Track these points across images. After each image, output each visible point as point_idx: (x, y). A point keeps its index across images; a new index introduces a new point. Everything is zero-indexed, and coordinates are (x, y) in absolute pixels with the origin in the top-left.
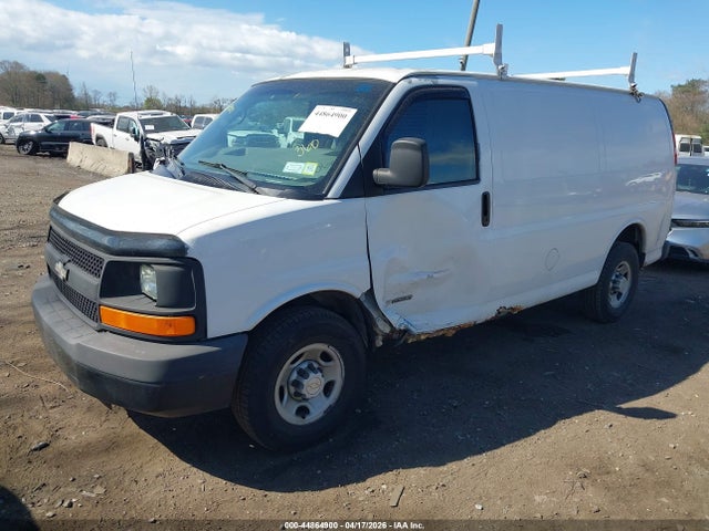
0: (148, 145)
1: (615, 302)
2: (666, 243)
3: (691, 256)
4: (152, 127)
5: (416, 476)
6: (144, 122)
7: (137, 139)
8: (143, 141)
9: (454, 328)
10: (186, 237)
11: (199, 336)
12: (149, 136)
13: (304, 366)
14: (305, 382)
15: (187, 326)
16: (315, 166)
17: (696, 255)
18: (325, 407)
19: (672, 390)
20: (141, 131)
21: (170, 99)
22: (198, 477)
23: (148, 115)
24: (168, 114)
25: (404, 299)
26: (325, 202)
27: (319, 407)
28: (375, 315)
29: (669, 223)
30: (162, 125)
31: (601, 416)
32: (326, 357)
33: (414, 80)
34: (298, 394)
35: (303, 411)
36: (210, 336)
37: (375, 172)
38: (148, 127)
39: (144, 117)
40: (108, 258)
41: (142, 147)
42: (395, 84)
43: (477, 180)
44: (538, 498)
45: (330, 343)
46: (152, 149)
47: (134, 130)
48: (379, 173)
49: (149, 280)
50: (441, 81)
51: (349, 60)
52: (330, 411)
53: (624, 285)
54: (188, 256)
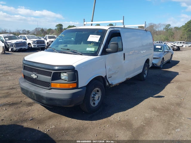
0: (7, 44)
1: (145, 76)
2: (152, 63)
3: (155, 65)
4: (8, 39)
5: (121, 114)
6: (5, 37)
7: (3, 42)
8: (6, 43)
9: (119, 83)
10: (75, 65)
11: (77, 88)
12: (7, 41)
13: (94, 93)
14: (95, 97)
15: (75, 85)
16: (94, 48)
17: (156, 65)
18: (98, 102)
19: (161, 92)
20: (4, 40)
21: (3, 30)
22: (75, 121)
23: (6, 35)
24: (12, 35)
25: (110, 77)
26: (98, 56)
27: (97, 103)
28: (106, 81)
29: (153, 58)
30: (10, 38)
31: (151, 98)
32: (98, 91)
33: (110, 29)
34: (93, 100)
35: (94, 104)
36: (79, 87)
37: (106, 49)
38: (6, 39)
39: (5, 36)
40: (53, 72)
41: (5, 44)
42: (107, 30)
43: (122, 50)
44: (146, 115)
45: (99, 88)
46: (8, 45)
47: (2, 40)
48: (107, 50)
49: (64, 76)
50: (115, 29)
51: (85, 23)
52: (99, 103)
53: (146, 72)
54: (75, 69)
